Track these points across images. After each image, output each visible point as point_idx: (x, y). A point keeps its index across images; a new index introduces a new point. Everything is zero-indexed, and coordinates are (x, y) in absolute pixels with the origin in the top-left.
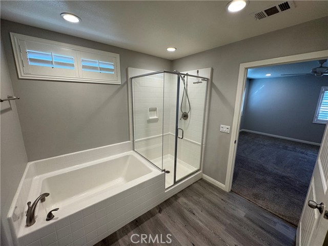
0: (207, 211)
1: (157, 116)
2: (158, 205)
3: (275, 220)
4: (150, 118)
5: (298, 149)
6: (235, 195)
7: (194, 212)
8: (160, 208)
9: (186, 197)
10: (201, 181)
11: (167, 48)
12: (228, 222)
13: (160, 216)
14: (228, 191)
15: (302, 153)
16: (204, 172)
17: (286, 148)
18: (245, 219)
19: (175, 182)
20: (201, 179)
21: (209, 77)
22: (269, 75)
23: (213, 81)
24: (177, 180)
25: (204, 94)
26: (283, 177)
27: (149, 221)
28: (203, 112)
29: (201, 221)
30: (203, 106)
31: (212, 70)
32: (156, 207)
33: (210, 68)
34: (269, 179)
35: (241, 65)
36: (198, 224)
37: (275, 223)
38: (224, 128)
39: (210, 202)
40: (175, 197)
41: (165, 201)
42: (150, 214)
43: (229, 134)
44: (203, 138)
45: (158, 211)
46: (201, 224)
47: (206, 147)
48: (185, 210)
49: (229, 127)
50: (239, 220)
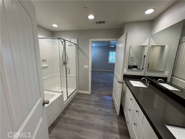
0: (86, 104)
1: (47, 64)
2: (62, 112)
3: (107, 96)
4: (43, 66)
5: (106, 73)
6: (93, 94)
7: (81, 106)
8: (64, 113)
9: (74, 103)
10: (78, 94)
11: (52, 24)
12: (94, 103)
13: (65, 116)
14: (90, 94)
15: (107, 74)
16: (78, 90)
17: (103, 74)
18: (99, 100)
19: (68, 98)
20: (78, 93)
21: (76, 43)
22: (94, 45)
23: (79, 45)
24: (68, 96)
25: (75, 52)
26: (105, 83)
27: (60, 121)
28: (75, 60)
29: (85, 108)
30: (75, 57)
31: (78, 40)
32: (61, 113)
33: (77, 39)
34: (101, 85)
35: (90, 39)
36: (84, 110)
37: (107, 97)
38: (86, 67)
39: (85, 100)
40: (69, 105)
41: (65, 109)
42: (59, 118)
43: (88, 69)
44: (76, 73)
45: (63, 114)
46: (85, 109)
47: (78, 77)
48: (76, 108)
49: (88, 66)
50: (98, 101)
